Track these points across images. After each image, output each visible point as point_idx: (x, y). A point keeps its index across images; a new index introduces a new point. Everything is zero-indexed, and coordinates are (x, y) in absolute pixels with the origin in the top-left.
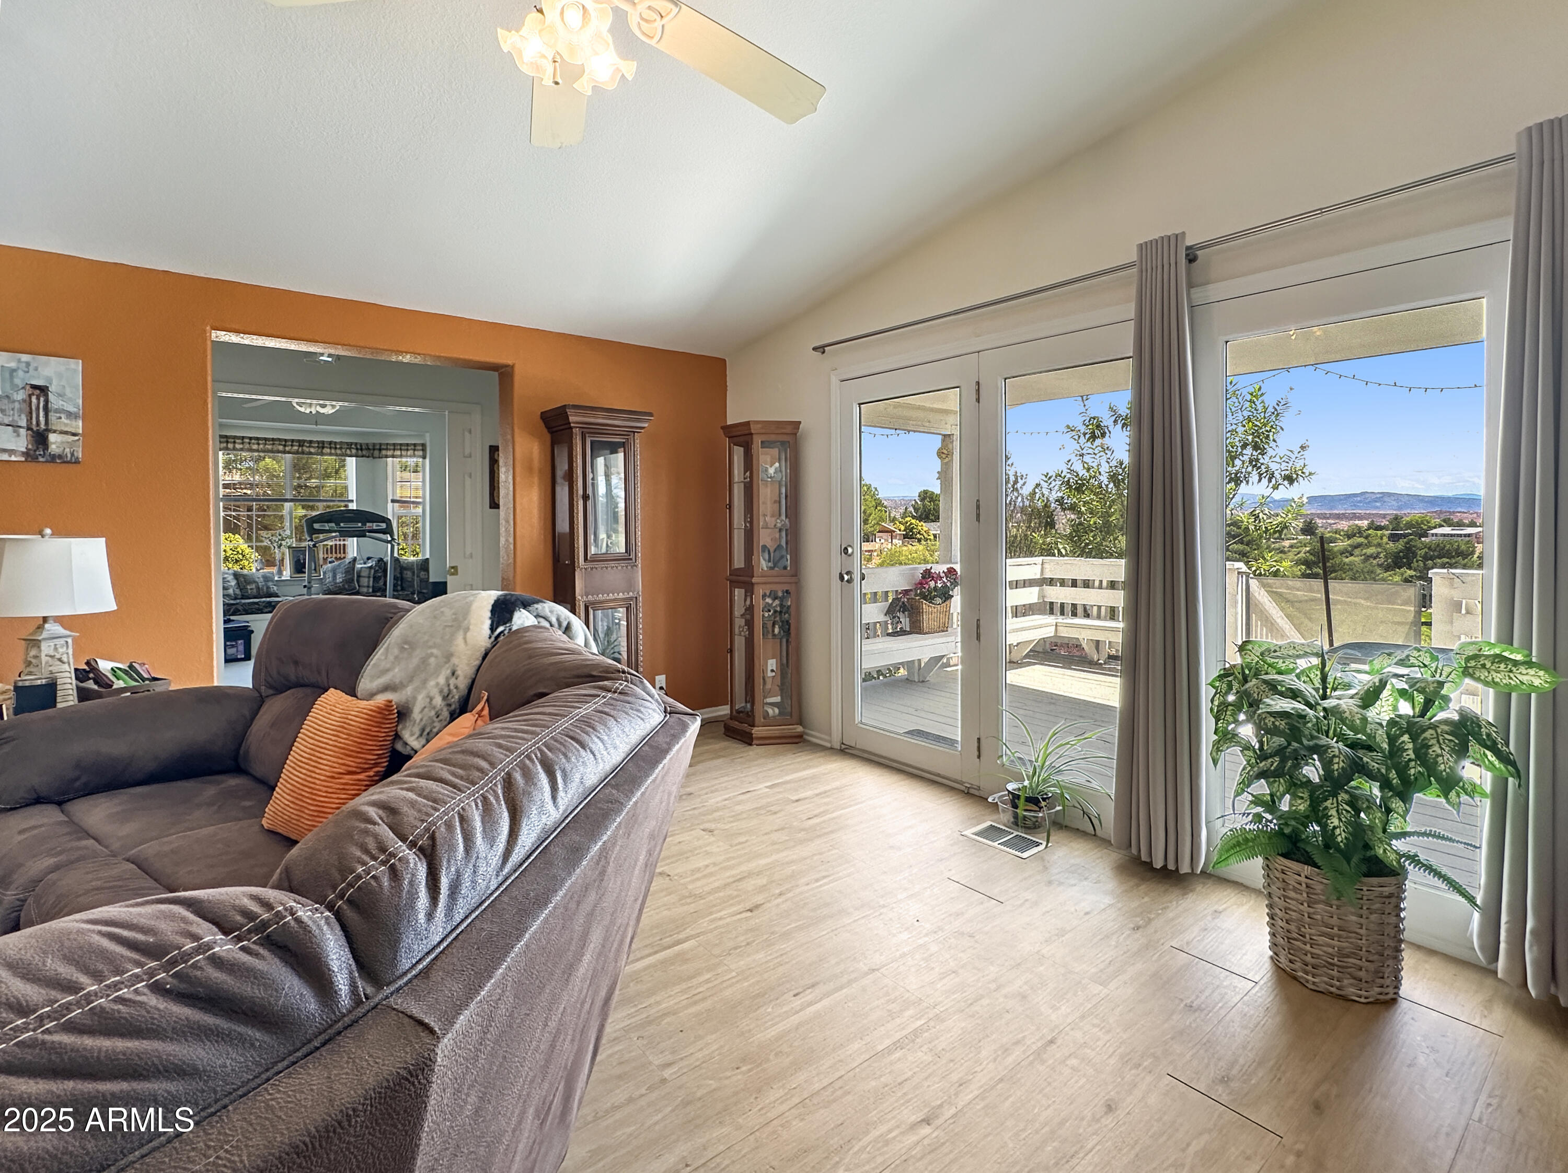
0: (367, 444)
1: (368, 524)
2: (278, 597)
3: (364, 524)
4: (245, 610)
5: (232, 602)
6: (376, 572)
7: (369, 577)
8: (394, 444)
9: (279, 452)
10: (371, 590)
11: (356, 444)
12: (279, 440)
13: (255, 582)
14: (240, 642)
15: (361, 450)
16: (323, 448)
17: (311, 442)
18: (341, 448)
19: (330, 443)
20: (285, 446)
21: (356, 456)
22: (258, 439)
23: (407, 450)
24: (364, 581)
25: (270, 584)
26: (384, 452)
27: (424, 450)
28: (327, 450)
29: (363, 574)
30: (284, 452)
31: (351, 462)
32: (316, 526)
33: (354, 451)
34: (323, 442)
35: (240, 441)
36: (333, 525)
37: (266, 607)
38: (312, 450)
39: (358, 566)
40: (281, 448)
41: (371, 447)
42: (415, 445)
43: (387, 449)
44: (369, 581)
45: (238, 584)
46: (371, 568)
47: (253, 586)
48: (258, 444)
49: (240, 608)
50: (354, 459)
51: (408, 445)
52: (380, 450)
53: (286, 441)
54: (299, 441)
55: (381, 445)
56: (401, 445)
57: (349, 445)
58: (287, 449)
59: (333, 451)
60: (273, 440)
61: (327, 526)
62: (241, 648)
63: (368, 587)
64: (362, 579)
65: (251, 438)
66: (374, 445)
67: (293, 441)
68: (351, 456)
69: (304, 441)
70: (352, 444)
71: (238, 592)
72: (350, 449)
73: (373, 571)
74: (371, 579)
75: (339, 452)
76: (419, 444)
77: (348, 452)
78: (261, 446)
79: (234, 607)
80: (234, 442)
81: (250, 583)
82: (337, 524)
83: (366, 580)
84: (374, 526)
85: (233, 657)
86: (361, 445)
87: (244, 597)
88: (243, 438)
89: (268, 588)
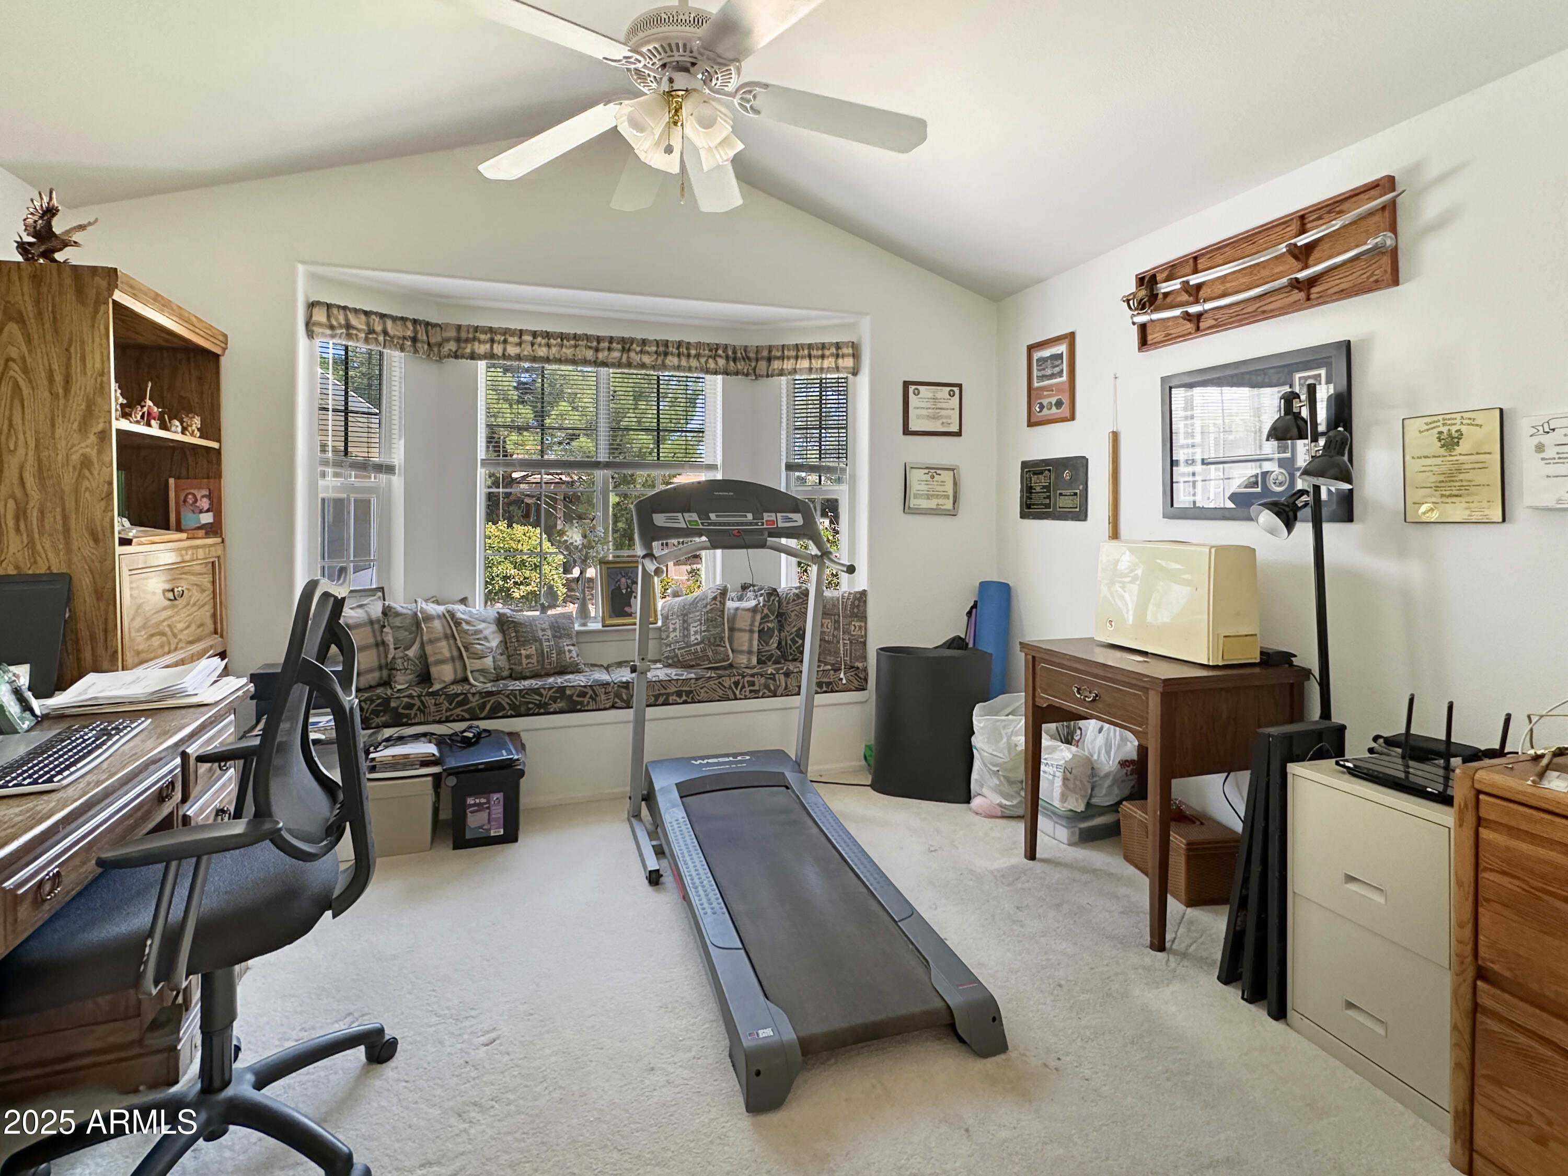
0: (746, 349)
1: (767, 516)
2: (579, 671)
3: (758, 516)
4: (513, 706)
5: (489, 687)
6: (765, 618)
7: (751, 631)
8: (797, 347)
9: (585, 362)
10: (754, 660)
11: (726, 347)
12: (588, 337)
13: (537, 640)
14: (495, 796)
15: (735, 360)
16: (666, 354)
17: (644, 342)
18: (698, 356)
19: (679, 344)
20: (597, 350)
21: (726, 373)
22: (548, 335)
23: (823, 357)
24: (743, 640)
25: (565, 642)
26: (776, 365)
27: (856, 356)
28: (672, 360)
29: (739, 624)
30: (596, 363)
31: (714, 386)
32: (660, 520)
33: (721, 362)
34: (666, 343)
35: (515, 339)
36: (694, 516)
37: (554, 699)
38: (646, 359)
39: (731, 605)
40: (590, 354)
41: (752, 355)
42: (838, 346)
43: (782, 358)
44: (751, 640)
45: (504, 642)
46: (754, 610)
47: (532, 650)
48: (549, 346)
49: (505, 702)
50: (720, 378)
51: (823, 346)
52: (769, 360)
53: (599, 339)
54: (623, 340)
55: (770, 349)
56: (810, 346)
57: (714, 350)
58: (602, 356)
59: (684, 362)
60: (576, 337)
61: (682, 520)
62: (498, 811)
63: (750, 652)
64: (737, 635)
65: (535, 334)
66: (758, 349)
67: (611, 340)
68: (716, 373)
69: (632, 341)
70: (717, 347)
71: (503, 662)
72: (714, 357)
73: (758, 617)
74: (756, 636)
75: (694, 363)
76: (846, 344)
77: (712, 364)
78: (554, 350)
79: (493, 700)
80: (505, 341)
81: (524, 643)
82: (704, 515)
83: (746, 636)
84: (780, 520)
85: (481, 833)
86: (734, 352)
87: (515, 676)
88: (521, 333)
89: (560, 652)
